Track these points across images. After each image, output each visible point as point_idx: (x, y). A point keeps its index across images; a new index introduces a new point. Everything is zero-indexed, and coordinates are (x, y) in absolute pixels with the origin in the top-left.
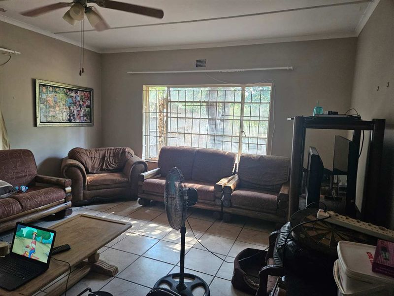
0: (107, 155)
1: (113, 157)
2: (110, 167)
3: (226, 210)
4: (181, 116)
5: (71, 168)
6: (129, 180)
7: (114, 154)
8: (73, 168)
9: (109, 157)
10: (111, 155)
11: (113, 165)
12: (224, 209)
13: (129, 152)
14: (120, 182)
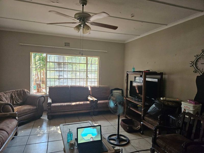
0: (13, 95)
1: (18, 95)
2: (18, 102)
3: (95, 110)
4: (57, 70)
5: (5, 106)
6: (37, 107)
7: (18, 94)
8: (7, 106)
9: (15, 96)
10: (16, 95)
11: (20, 101)
12: (94, 110)
13: (27, 92)
14: (33, 110)
